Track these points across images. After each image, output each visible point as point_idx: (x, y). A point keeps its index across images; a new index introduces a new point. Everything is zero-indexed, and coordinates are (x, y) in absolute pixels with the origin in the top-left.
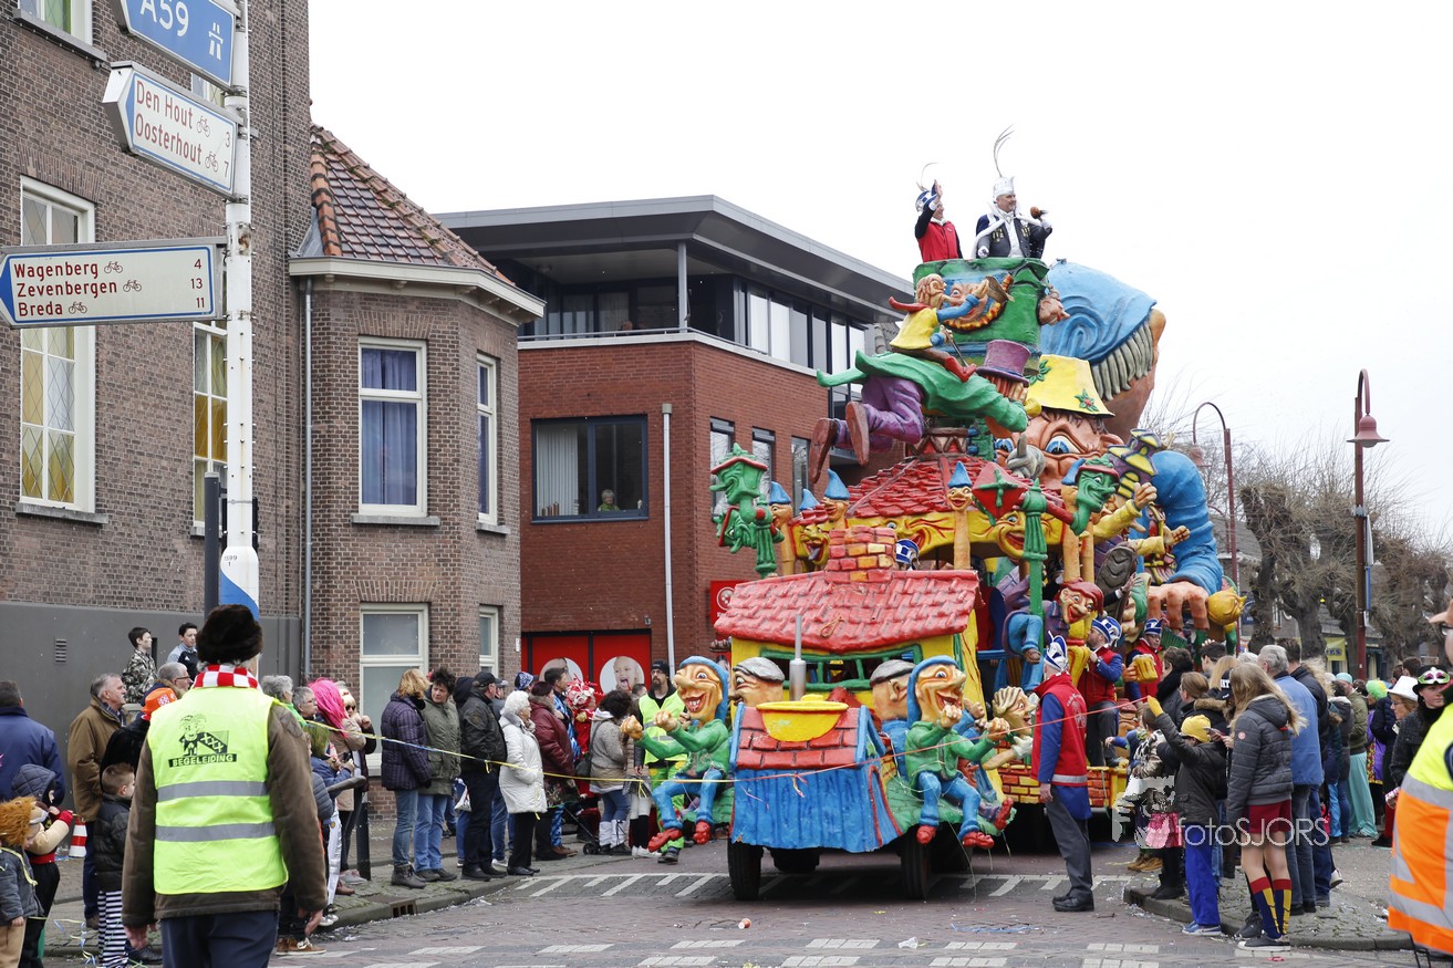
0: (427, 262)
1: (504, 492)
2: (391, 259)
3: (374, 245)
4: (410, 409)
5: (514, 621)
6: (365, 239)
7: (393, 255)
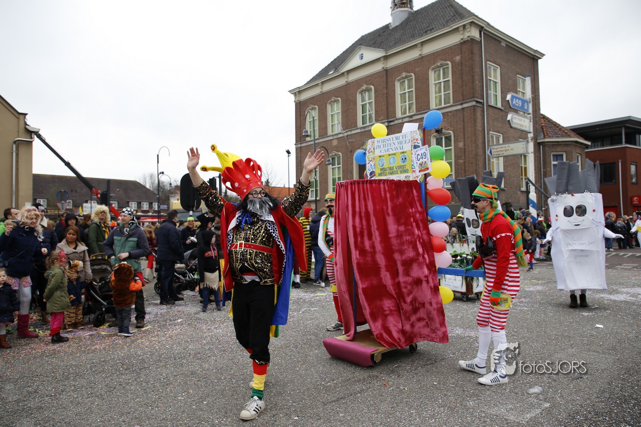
0: (565, 137)
3: (554, 135)
7: (558, 136)
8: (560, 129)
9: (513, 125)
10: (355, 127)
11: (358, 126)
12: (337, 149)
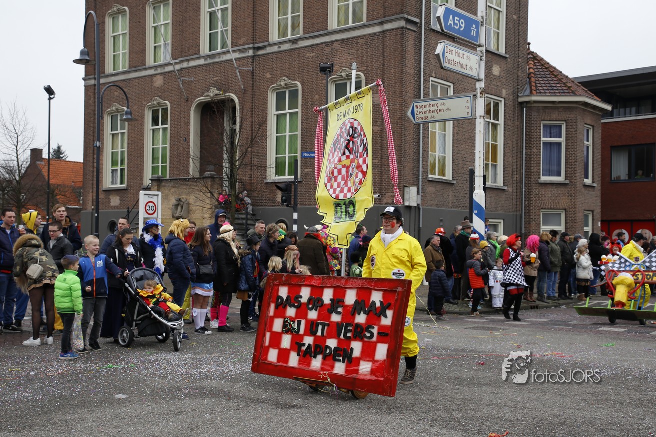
0: (566, 94)
1: (594, 172)
2: (553, 94)
3: (548, 90)
4: (559, 144)
5: (598, 216)
6: (545, 88)
7: (554, 93)
8: (560, 80)
9: (446, 65)
10: (195, 54)
11: (202, 53)
12: (162, 93)
